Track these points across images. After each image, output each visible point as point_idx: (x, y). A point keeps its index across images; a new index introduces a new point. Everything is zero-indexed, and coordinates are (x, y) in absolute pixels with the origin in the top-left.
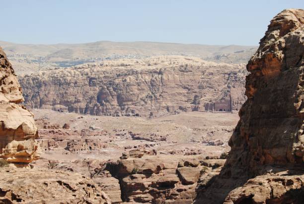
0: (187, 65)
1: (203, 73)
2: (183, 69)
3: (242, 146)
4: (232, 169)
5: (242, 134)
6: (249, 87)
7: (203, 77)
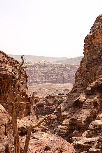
0: (45, 64)
1: (52, 67)
2: (43, 65)
3: (82, 77)
4: (77, 88)
5: (82, 72)
6: (85, 50)
7: (52, 69)
